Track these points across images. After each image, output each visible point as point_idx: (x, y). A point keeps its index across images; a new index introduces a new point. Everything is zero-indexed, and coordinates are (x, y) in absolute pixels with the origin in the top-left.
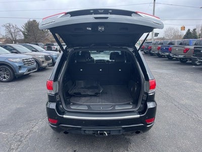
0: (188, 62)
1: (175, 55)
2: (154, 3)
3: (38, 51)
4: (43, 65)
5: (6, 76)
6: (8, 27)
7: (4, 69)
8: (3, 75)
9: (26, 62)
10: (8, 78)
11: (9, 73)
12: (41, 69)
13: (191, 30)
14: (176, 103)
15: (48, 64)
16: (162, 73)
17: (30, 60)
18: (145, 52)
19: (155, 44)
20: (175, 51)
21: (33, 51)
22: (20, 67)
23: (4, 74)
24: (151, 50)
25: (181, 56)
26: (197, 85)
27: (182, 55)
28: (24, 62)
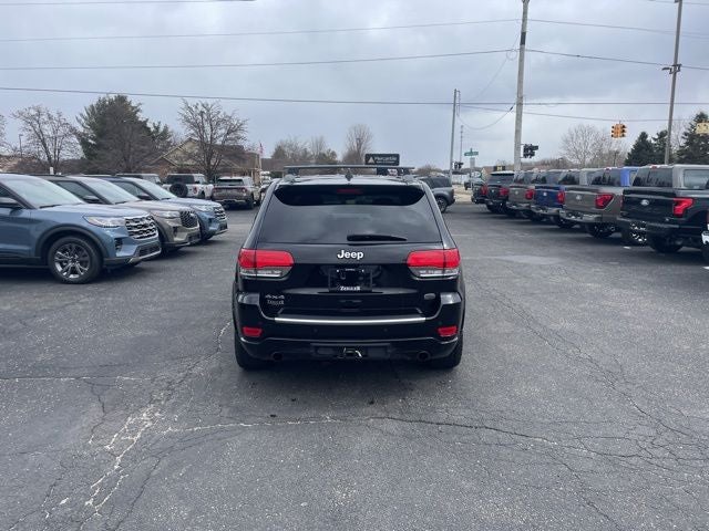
0: (613, 235)
1: (574, 213)
2: (522, 50)
3: (156, 199)
4: (176, 239)
5: (78, 266)
6: (33, 119)
7: (74, 246)
8: (70, 265)
9: (135, 228)
10: (83, 271)
11: (87, 258)
12: (169, 251)
13: (652, 136)
14: (537, 329)
15: (190, 238)
16: (525, 265)
17: (146, 222)
18: (489, 207)
19: (521, 181)
20: (572, 202)
21: (142, 198)
22: (119, 241)
23: (74, 261)
24: (507, 199)
25: (591, 218)
26: (614, 292)
27: (592, 213)
28: (130, 228)
